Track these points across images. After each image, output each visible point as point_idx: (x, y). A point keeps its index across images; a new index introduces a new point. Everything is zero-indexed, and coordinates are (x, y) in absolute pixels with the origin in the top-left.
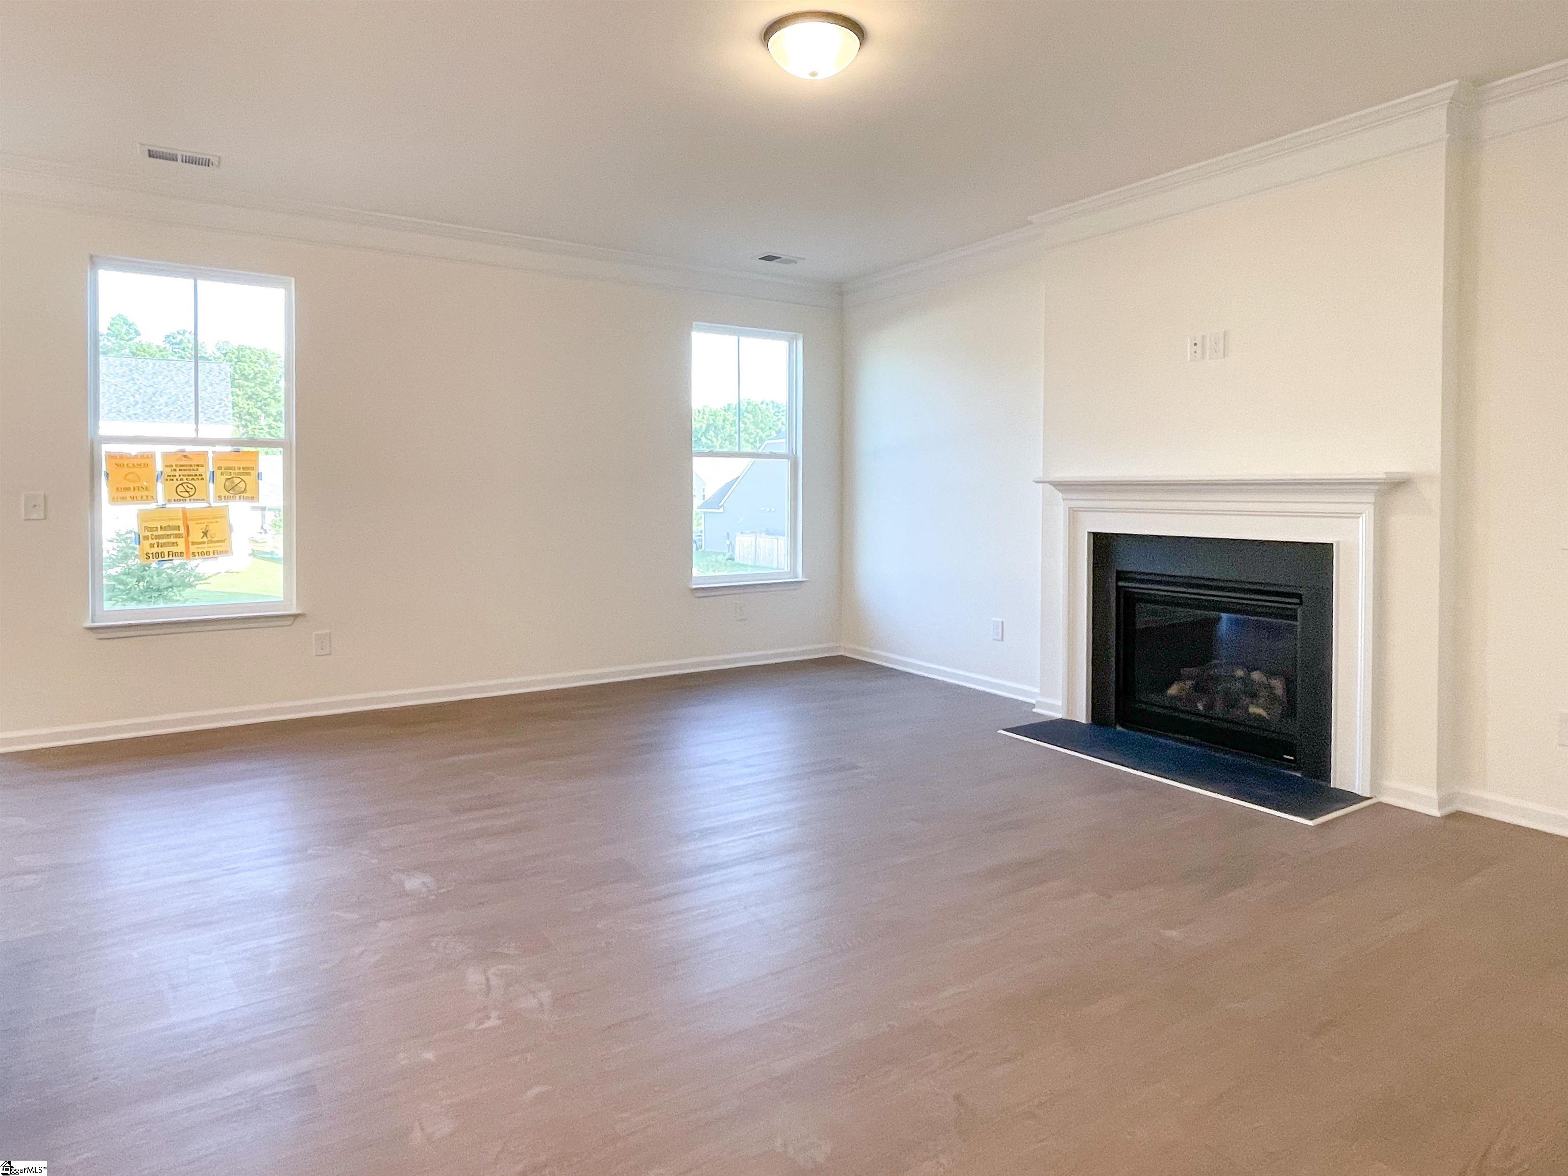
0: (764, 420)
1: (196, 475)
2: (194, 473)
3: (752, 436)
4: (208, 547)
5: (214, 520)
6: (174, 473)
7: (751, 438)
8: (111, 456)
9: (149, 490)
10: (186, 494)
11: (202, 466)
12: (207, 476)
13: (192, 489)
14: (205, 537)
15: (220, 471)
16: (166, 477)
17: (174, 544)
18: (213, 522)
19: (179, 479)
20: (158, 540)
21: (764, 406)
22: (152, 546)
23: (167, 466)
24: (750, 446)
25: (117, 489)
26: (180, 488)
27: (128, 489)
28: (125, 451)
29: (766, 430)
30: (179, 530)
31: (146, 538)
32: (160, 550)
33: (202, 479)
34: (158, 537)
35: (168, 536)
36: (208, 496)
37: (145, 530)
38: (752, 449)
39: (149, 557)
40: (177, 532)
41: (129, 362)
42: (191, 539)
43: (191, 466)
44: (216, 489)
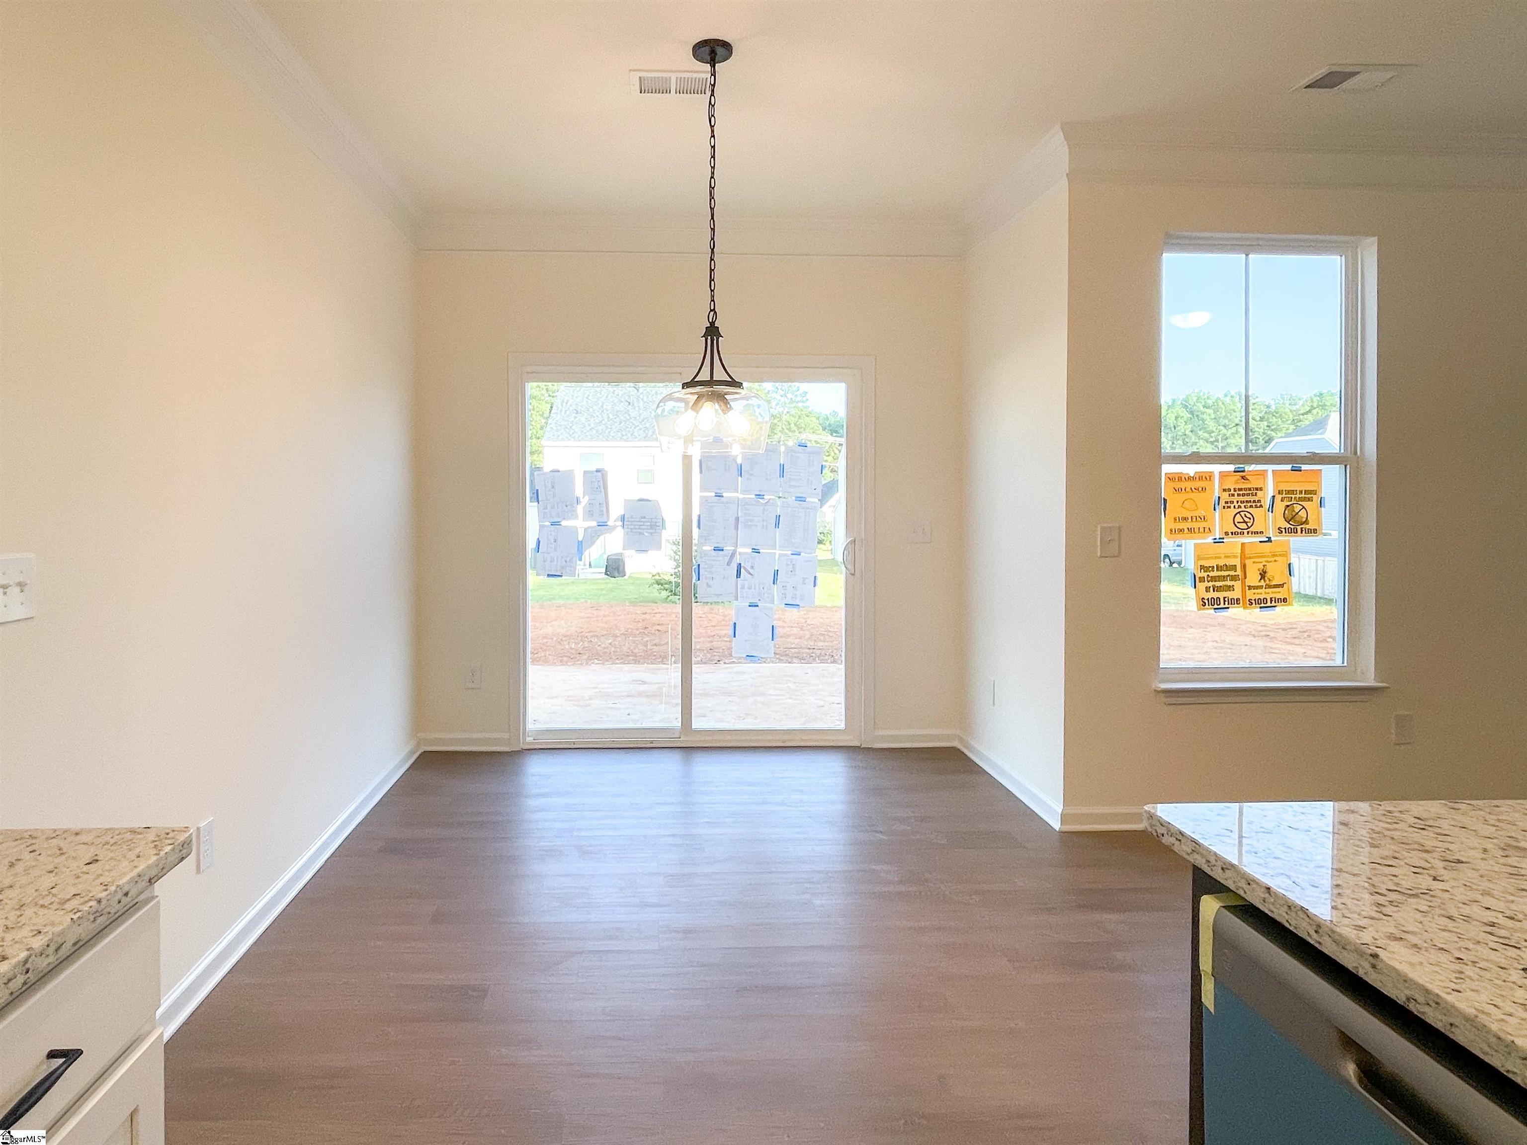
0: (1229, 415)
1: (1254, 501)
2: (1252, 498)
3: (1213, 435)
4: (1265, 593)
5: (1273, 559)
6: (1232, 499)
7: (1212, 437)
8: (1171, 478)
9: (1207, 521)
10: (1244, 526)
11: (1261, 489)
12: (1267, 503)
13: (1250, 518)
14: (1262, 581)
15: (1281, 496)
16: (1224, 505)
17: (1230, 588)
18: (1271, 562)
19: (1236, 507)
20: (1214, 583)
21: (1228, 400)
22: (1207, 589)
23: (1224, 490)
24: (1209, 445)
25: (1175, 519)
26: (1238, 517)
27: (1185, 519)
28: (1184, 472)
29: (1230, 426)
30: (1235, 571)
31: (1202, 580)
32: (1216, 595)
33: (1261, 506)
34: (1213, 579)
35: (1224, 578)
36: (1267, 528)
37: (1201, 569)
38: (1213, 449)
39: (1205, 603)
40: (1232, 573)
41: (662, 391)
42: (1248, 582)
43: (1250, 489)
44: (1275, 518)
